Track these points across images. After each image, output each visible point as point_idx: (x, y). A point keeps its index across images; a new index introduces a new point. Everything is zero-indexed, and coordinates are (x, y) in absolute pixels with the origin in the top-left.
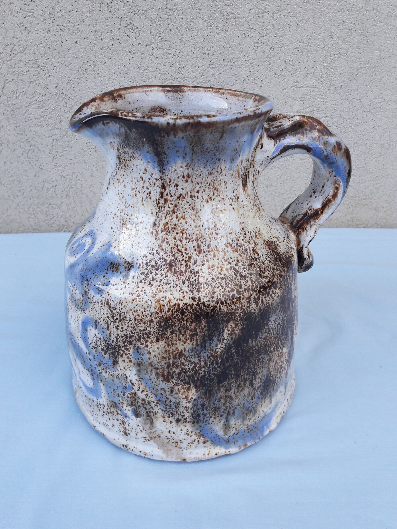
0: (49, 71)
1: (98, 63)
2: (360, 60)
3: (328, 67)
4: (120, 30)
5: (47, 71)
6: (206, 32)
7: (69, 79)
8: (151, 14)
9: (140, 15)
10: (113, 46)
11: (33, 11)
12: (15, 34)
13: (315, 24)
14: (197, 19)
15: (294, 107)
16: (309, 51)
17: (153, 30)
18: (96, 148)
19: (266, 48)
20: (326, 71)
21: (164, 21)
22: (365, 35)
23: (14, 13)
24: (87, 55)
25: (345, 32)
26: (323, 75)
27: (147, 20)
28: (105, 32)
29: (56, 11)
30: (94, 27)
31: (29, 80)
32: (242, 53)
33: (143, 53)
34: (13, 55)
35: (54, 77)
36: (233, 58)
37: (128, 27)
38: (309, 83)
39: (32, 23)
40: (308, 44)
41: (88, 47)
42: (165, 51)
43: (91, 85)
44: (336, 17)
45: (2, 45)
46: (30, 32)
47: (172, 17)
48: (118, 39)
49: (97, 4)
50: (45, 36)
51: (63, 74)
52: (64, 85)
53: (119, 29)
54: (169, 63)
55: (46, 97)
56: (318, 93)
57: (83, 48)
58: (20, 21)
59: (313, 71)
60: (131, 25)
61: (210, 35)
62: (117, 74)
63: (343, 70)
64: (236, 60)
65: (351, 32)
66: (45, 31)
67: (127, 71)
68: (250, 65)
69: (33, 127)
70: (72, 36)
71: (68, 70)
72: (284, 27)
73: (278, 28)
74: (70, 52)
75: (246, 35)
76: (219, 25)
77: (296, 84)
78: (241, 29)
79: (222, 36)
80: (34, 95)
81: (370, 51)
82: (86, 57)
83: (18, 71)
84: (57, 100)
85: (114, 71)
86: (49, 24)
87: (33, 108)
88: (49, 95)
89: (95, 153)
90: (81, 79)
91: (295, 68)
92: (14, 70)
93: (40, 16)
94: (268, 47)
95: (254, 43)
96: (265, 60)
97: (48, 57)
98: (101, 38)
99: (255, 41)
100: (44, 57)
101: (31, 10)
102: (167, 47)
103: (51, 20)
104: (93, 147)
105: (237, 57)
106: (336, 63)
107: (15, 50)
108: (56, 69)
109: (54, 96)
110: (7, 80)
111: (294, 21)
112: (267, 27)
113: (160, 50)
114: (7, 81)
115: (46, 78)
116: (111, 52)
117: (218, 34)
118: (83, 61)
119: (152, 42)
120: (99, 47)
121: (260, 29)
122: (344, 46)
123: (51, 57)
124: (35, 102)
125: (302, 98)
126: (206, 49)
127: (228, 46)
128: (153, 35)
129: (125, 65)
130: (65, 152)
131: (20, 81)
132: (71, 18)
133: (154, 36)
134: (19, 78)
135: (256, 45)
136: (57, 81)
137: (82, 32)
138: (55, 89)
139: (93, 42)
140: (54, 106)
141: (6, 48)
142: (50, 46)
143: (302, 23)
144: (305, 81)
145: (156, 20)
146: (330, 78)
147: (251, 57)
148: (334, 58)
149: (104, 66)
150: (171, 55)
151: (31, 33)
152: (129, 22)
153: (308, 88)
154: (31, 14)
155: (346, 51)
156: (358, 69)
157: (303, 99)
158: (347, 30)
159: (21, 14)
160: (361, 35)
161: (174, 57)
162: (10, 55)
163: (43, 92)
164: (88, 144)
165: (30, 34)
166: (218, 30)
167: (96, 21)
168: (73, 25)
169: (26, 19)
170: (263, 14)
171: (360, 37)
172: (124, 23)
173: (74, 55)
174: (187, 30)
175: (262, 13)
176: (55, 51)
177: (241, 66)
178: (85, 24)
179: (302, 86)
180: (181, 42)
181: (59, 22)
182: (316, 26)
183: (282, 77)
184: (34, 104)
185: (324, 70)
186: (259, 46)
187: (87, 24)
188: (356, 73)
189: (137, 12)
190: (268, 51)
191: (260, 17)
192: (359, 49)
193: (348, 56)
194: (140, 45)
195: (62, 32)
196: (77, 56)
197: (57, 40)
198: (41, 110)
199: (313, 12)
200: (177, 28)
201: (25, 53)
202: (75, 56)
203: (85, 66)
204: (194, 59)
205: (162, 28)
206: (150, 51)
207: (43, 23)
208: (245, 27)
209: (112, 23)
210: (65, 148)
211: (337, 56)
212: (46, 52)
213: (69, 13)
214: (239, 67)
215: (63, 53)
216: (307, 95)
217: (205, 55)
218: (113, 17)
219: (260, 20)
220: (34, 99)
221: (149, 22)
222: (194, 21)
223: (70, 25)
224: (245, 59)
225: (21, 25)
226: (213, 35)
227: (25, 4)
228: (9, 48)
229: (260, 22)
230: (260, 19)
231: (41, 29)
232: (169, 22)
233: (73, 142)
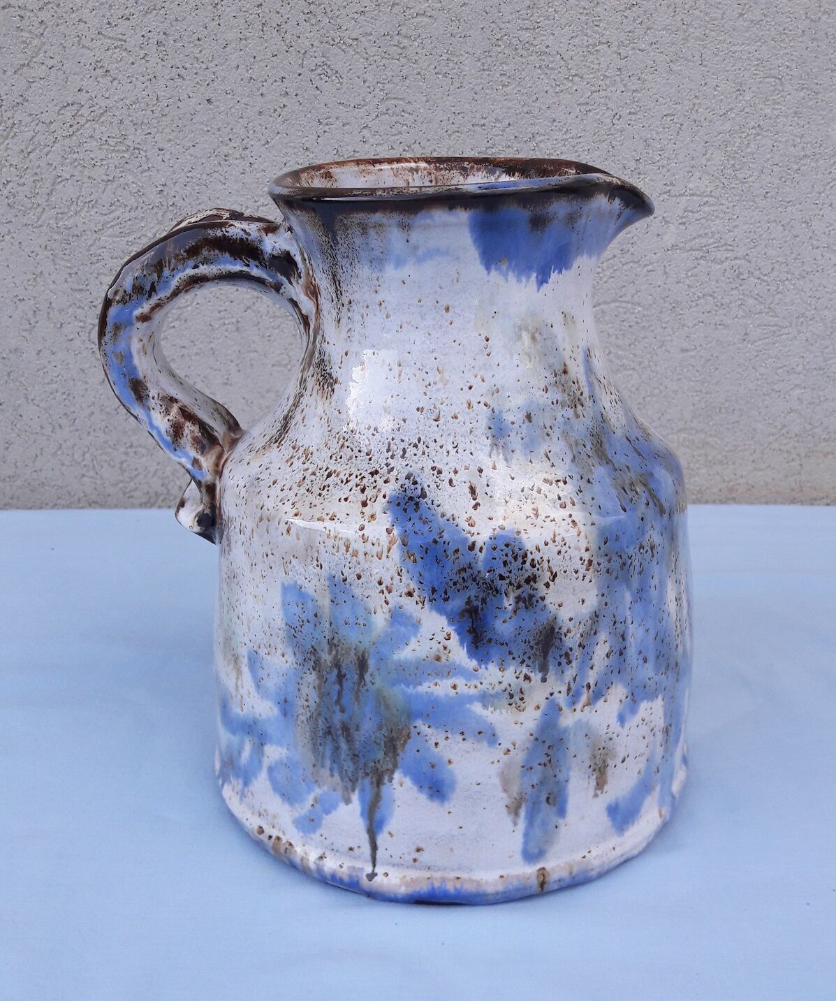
0: (148, 159)
1: (252, 143)
2: (803, 140)
3: (737, 153)
4: (302, 76)
5: (144, 159)
6: (479, 81)
7: (189, 175)
8: (367, 44)
9: (344, 47)
10: (286, 109)
11: (124, 38)
12: (83, 83)
13: (705, 66)
14: (461, 55)
15: (666, 238)
16: (695, 121)
17: (369, 77)
18: (238, 322)
19: (604, 114)
20: (733, 162)
21: (393, 59)
22: (811, 89)
23: (83, 41)
24: (230, 127)
25: (768, 83)
26: (725, 171)
27: (358, 56)
28: (270, 81)
29: (171, 39)
30: (248, 71)
31: (105, 178)
32: (555, 124)
33: (347, 124)
34: (75, 127)
35: (158, 171)
36: (535, 135)
37: (318, 71)
38: (698, 187)
39: (121, 61)
40: (691, 106)
41: (233, 110)
42: (394, 119)
43: (236, 187)
44: (750, 53)
45: (55, 106)
46: (114, 79)
47: (408, 52)
48: (296, 95)
49: (255, 26)
50: (147, 87)
51: (177, 165)
52: (177, 188)
53: (299, 75)
54: (401, 143)
55: (139, 213)
56: (715, 208)
57: (222, 112)
58: (96, 58)
59: (704, 162)
60: (325, 67)
61: (488, 88)
62: (290, 166)
63: (768, 160)
64: (542, 138)
65: (782, 84)
66: (147, 77)
67: (313, 158)
68: (571, 148)
69: (105, 275)
70: (203, 88)
71: (189, 157)
72: (642, 73)
73: (630, 74)
74: (194, 121)
75: (562, 87)
76: (505, 68)
77: (669, 188)
78: (553, 76)
79: (514, 89)
80: (113, 208)
81: (822, 122)
82: (228, 130)
83: (83, 159)
84: (161, 219)
85: (284, 160)
86: (155, 65)
87: (109, 236)
88: (145, 208)
89: (236, 333)
90: (216, 175)
91: (666, 155)
92: (76, 156)
93: (137, 49)
94: (610, 113)
95: (580, 104)
96: (602, 139)
97: (149, 131)
98: (260, 92)
99: (582, 100)
100: (139, 131)
101: (121, 36)
102: (398, 110)
103: (161, 56)
104: (234, 320)
105: (543, 132)
106: (752, 145)
107: (82, 115)
108: (163, 155)
109: (155, 210)
110: (61, 177)
111: (662, 62)
112: (606, 73)
113: (383, 117)
114: (60, 179)
115: (142, 173)
116: (280, 120)
117: (504, 86)
118: (221, 139)
119: (367, 100)
120: (257, 109)
121: (592, 76)
122: (768, 111)
123: (153, 131)
124: (115, 222)
125: (682, 217)
126: (478, 115)
127: (525, 109)
128: (369, 87)
129: (308, 146)
130: (173, 330)
131: (86, 179)
132: (201, 51)
133: (372, 88)
134: (86, 173)
135: (583, 108)
136: (163, 180)
137: (223, 81)
138: (159, 196)
139: (244, 100)
140: (154, 231)
141: (62, 112)
142: (155, 108)
143: (680, 65)
144: (689, 182)
145: (376, 58)
146: (741, 176)
147: (574, 132)
148: (748, 135)
149: (264, 149)
150: (405, 127)
151: (117, 81)
152: (319, 60)
153: (695, 198)
154: (120, 43)
155: (772, 121)
156: (801, 159)
157: (684, 220)
158: (773, 80)
159: (99, 43)
160: (803, 89)
161: (412, 131)
162: (71, 126)
163: (132, 201)
164: (223, 314)
165: (115, 83)
166: (504, 78)
167: (252, 60)
168: (204, 66)
169: (109, 53)
170: (598, 48)
171: (802, 94)
172: (310, 63)
173: (202, 126)
174: (440, 76)
175: (595, 45)
176: (164, 118)
177: (552, 151)
178: (229, 65)
179: (682, 192)
180: (427, 101)
181: (177, 60)
182: (708, 72)
183: (639, 174)
184: (112, 226)
185: (728, 160)
186: (590, 111)
187: (235, 64)
188: (795, 167)
189: (337, 41)
190: (609, 120)
191: (593, 54)
192: (799, 117)
193: (777, 133)
194: (341, 107)
195: (181, 80)
196: (209, 129)
197: (169, 96)
198: (126, 239)
199: (702, 43)
200: (419, 74)
201: (103, 122)
202: (206, 129)
203: (225, 149)
204: (454, 136)
205: (389, 74)
206: (362, 118)
207: (143, 61)
208: (560, 72)
209: (285, 62)
210: (172, 322)
211: (754, 131)
212: (146, 121)
213: (197, 42)
214: (548, 152)
215: (180, 121)
216: (692, 212)
217: (476, 128)
218: (287, 51)
219: (591, 58)
220: (112, 216)
221: (362, 60)
222: (456, 60)
223: (198, 66)
224: (560, 136)
225: (97, 64)
226: (495, 87)
227: (109, 23)
228: (68, 113)
229: (592, 62)
230: (591, 56)
231: (138, 74)
232: (403, 60)
233: (189, 308)
